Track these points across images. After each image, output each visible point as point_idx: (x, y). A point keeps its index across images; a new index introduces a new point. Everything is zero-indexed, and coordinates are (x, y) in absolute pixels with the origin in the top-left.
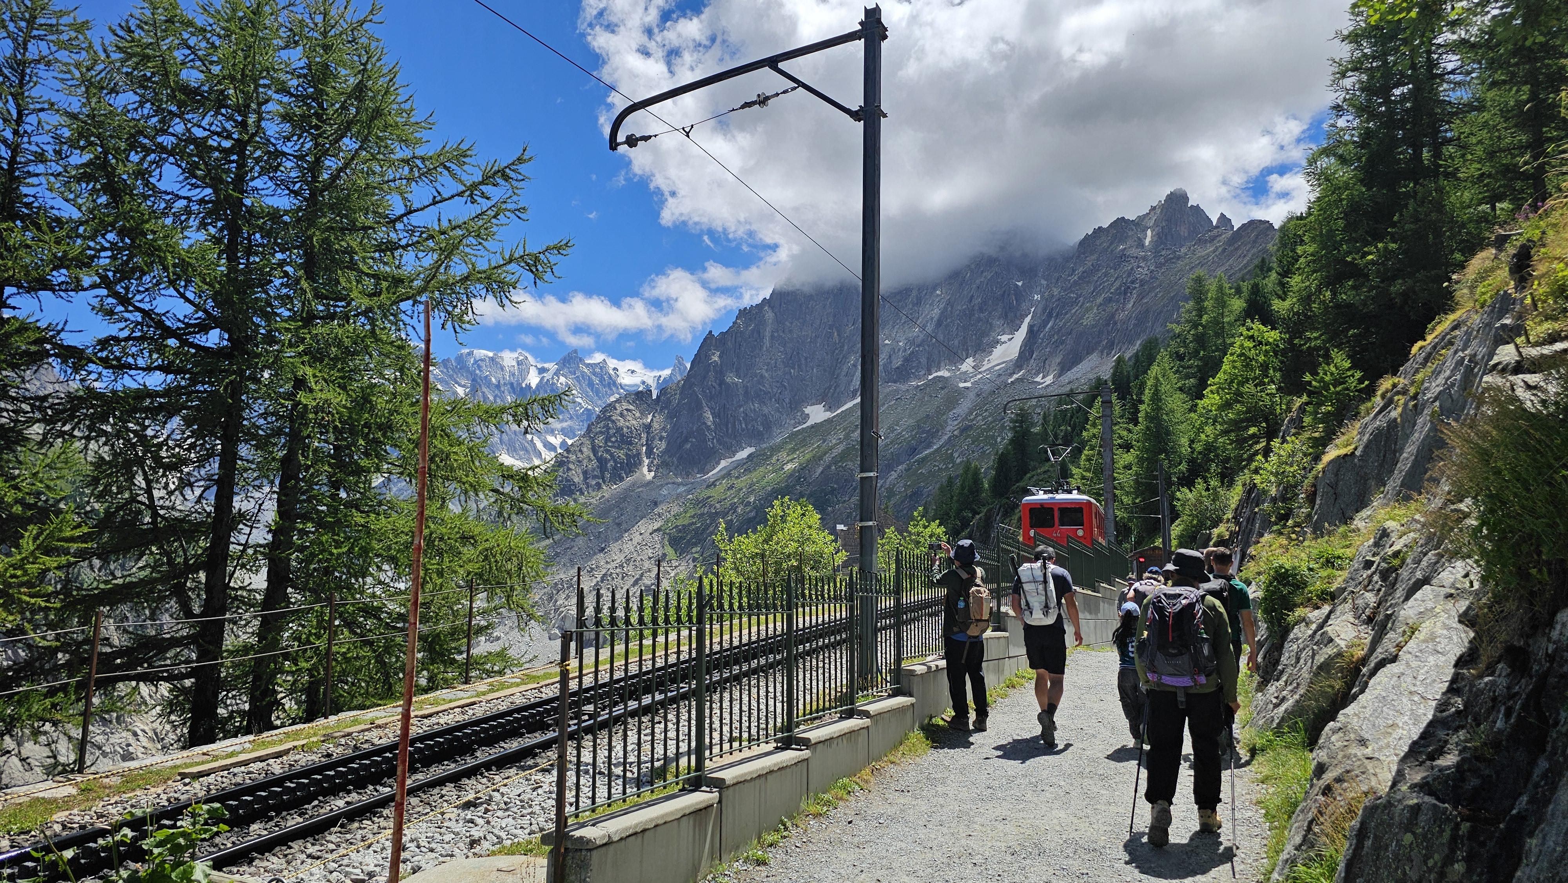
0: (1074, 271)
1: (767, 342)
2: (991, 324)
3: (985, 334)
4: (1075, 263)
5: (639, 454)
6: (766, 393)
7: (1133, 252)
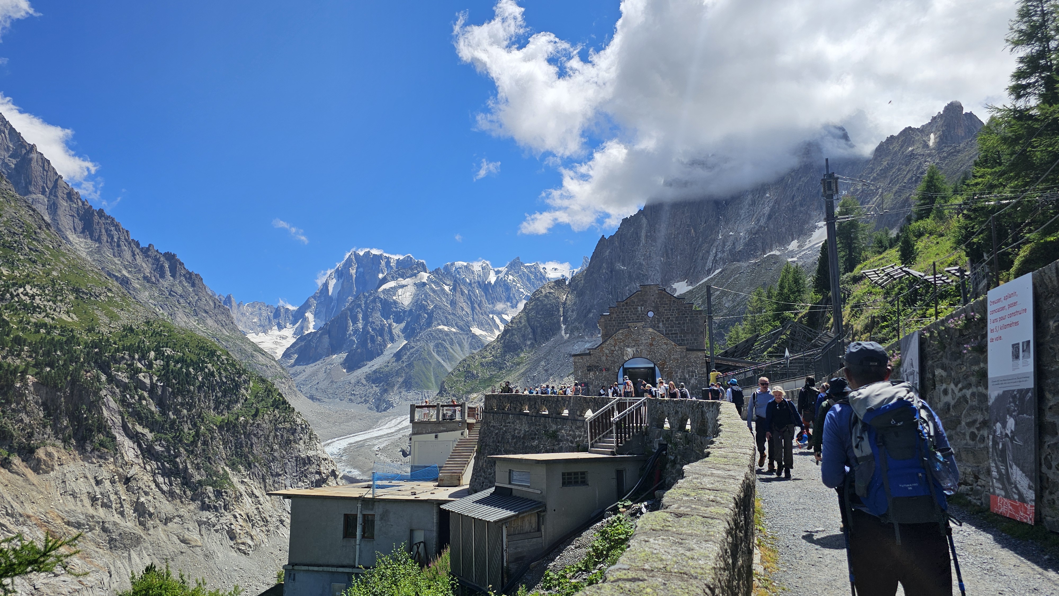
0: (873, 169)
1: (643, 241)
2: (810, 215)
3: (806, 222)
4: (873, 164)
5: (559, 322)
6: (643, 276)
7: (920, 151)
